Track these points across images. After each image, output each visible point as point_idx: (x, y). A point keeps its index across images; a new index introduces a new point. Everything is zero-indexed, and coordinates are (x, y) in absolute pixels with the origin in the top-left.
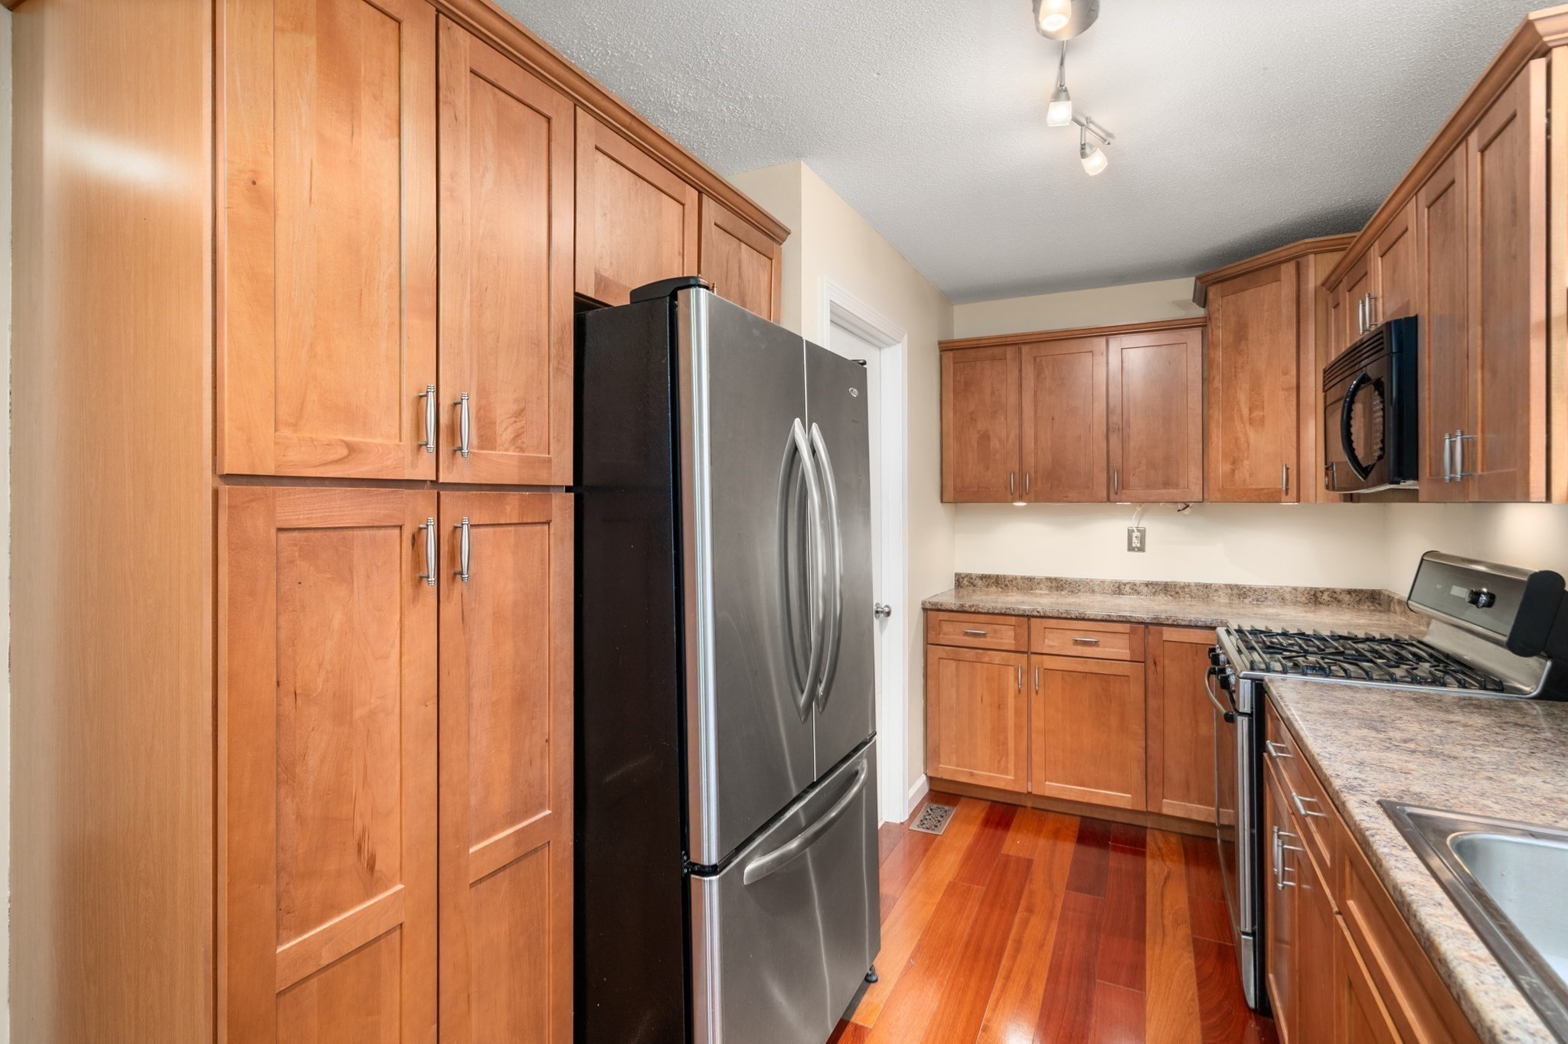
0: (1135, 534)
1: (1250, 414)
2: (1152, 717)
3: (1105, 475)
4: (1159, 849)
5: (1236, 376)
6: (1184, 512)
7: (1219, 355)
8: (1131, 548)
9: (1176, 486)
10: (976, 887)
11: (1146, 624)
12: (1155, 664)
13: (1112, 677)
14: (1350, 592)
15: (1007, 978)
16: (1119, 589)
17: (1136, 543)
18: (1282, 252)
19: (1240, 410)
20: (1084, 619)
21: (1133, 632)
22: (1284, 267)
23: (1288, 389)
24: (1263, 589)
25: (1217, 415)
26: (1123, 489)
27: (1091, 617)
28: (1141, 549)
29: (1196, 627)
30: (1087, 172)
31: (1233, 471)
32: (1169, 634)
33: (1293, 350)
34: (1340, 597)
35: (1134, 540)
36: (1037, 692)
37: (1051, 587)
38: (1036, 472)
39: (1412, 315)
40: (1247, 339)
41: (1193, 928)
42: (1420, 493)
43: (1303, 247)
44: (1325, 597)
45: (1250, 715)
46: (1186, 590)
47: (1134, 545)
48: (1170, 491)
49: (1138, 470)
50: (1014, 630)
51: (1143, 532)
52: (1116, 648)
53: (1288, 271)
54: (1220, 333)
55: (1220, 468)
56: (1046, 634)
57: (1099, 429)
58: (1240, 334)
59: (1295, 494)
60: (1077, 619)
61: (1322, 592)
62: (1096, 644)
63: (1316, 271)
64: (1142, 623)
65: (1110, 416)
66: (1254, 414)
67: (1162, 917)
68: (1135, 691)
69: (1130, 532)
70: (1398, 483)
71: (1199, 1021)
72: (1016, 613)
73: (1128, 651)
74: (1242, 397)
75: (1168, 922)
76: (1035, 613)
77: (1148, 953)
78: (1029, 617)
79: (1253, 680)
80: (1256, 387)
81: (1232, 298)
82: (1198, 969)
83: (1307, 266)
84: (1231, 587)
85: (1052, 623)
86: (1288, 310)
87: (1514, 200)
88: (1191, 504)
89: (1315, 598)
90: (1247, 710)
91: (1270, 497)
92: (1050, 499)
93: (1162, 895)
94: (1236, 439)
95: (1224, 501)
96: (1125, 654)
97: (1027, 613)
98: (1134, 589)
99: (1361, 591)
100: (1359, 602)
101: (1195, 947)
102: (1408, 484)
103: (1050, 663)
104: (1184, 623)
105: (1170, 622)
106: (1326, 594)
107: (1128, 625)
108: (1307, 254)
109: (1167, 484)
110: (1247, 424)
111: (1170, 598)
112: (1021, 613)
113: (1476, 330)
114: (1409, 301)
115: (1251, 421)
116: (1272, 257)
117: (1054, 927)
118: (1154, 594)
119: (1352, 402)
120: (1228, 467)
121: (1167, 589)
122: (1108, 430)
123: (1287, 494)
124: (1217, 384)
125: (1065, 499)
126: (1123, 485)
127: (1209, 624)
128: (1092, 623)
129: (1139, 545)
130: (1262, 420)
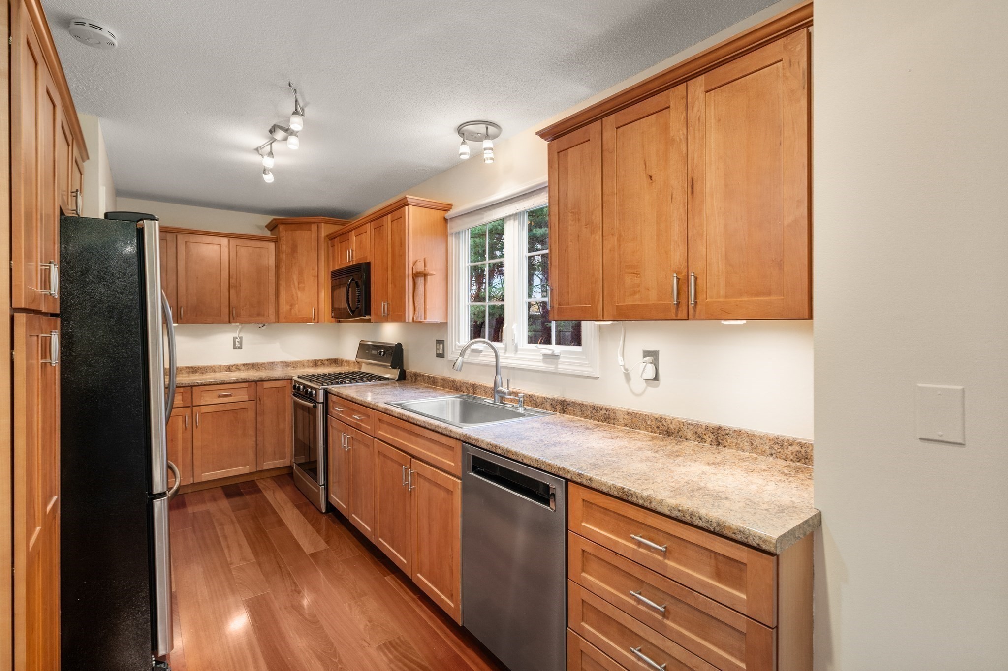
0: (237, 340)
1: (298, 285)
2: (259, 425)
3: (228, 310)
4: (265, 485)
5: (292, 267)
6: (263, 328)
7: (284, 257)
8: (235, 347)
9: (263, 315)
10: (186, 529)
11: (256, 382)
12: (260, 400)
13: (239, 410)
14: (328, 360)
15: (228, 547)
16: (229, 368)
17: (237, 345)
18: (312, 219)
19: (294, 283)
20: (224, 384)
21: (249, 387)
22: (313, 225)
23: (315, 276)
24: (296, 362)
25: (283, 283)
26: (237, 317)
27: (228, 382)
28: (240, 348)
29: (279, 380)
30: (266, 181)
31: (291, 309)
32: (267, 385)
33: (316, 260)
34: (324, 363)
35: (237, 343)
36: (197, 426)
37: (189, 372)
38: (187, 307)
39: (368, 261)
40: (297, 252)
41: (293, 502)
42: (371, 320)
43: (321, 219)
44: (319, 363)
45: (323, 403)
46: (263, 366)
47: (237, 346)
48: (261, 318)
49: (245, 308)
50: (182, 395)
51: (241, 338)
52: (242, 395)
53: (314, 227)
54: (285, 247)
55: (284, 307)
56: (202, 394)
57: (225, 286)
58: (294, 249)
59: (317, 320)
60: (220, 384)
61: (318, 361)
62: (230, 395)
63: (326, 230)
64: (254, 381)
65: (231, 279)
66: (300, 286)
67: (280, 504)
68: (251, 414)
69: (235, 339)
70: (365, 316)
71: (309, 524)
72: (184, 385)
73: (247, 396)
74: (295, 277)
75: (282, 504)
76: (196, 384)
77: (281, 515)
78: (192, 387)
79: (324, 389)
80: (301, 273)
81: (290, 232)
82: (301, 512)
83: (321, 228)
84: (283, 362)
85: (207, 388)
86: (314, 244)
87: (401, 240)
88: (266, 325)
89: (316, 363)
90: (322, 401)
91: (305, 320)
92: (195, 322)
93: (275, 498)
94: (292, 295)
95: (287, 322)
96: (246, 398)
97: (191, 384)
98: (237, 367)
99: (332, 359)
100: (330, 364)
101: (297, 507)
102: (367, 317)
103: (204, 409)
104: (273, 379)
105: (267, 379)
106: (319, 362)
107: (247, 384)
108: (321, 223)
109: (259, 315)
110: (297, 289)
111: (255, 370)
112: (187, 385)
113: (390, 272)
114: (367, 256)
115: (299, 288)
116: (308, 220)
117: (237, 525)
118: (247, 369)
119: (349, 287)
120: (288, 307)
121: (254, 366)
122: (229, 286)
123: (314, 319)
124: (283, 269)
125: (205, 322)
126: (238, 315)
127: (284, 378)
128: (228, 385)
129: (239, 346)
130: (303, 289)
